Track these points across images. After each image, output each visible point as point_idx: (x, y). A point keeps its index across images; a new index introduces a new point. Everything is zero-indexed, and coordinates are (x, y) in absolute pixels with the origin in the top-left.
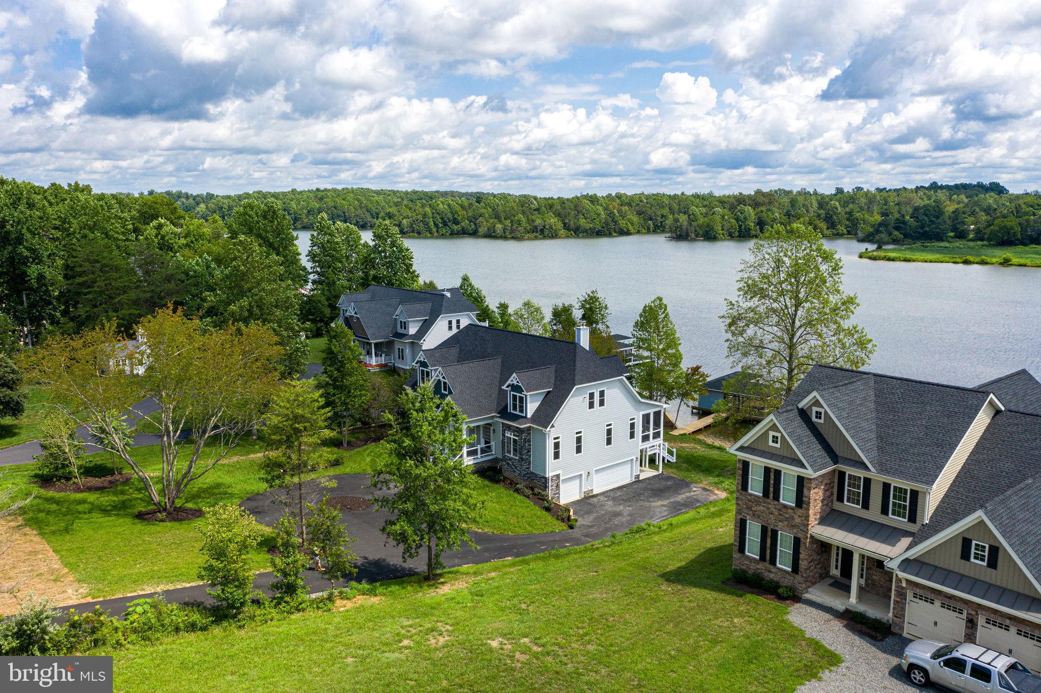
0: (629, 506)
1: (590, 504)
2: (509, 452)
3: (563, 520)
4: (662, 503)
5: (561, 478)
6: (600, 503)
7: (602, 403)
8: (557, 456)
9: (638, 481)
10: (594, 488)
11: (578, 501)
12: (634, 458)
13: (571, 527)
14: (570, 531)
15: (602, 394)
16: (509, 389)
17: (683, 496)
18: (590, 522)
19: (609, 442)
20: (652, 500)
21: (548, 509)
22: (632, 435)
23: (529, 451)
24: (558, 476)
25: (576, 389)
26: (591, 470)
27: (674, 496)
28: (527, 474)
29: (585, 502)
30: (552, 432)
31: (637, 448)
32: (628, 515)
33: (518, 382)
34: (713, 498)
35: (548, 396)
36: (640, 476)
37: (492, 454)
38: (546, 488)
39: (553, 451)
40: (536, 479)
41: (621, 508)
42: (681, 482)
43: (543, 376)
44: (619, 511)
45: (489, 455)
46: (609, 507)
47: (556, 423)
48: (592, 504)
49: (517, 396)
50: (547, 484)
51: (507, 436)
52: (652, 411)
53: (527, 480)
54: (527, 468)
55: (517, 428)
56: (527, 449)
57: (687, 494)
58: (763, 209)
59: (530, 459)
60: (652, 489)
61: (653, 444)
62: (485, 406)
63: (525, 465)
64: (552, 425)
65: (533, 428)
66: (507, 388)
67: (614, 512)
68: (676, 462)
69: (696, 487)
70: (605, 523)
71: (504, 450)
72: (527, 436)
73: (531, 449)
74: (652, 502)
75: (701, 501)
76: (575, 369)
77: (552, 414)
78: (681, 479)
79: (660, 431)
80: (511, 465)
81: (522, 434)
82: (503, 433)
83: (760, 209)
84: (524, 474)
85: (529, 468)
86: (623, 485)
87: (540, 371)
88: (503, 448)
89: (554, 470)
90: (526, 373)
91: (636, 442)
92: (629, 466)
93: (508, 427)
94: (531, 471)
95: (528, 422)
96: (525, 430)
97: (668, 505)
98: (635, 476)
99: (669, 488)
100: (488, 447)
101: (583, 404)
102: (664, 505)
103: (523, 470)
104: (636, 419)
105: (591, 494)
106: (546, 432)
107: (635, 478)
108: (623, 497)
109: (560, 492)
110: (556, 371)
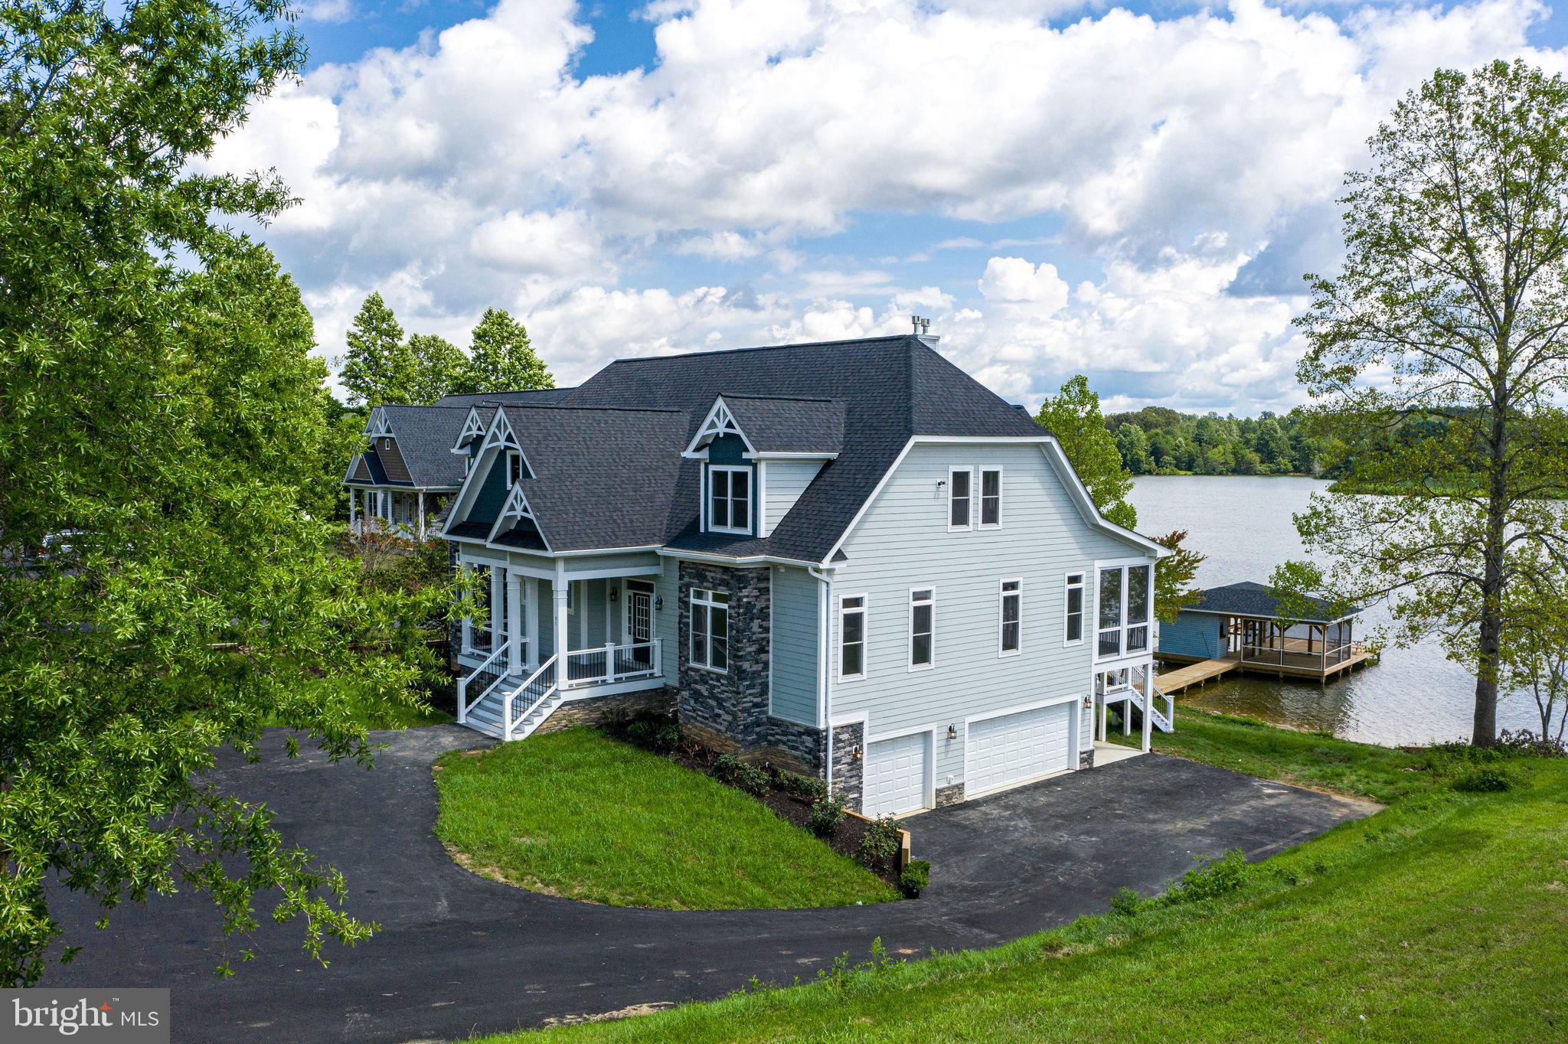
0: (1087, 833)
1: (957, 825)
2: (700, 657)
3: (877, 866)
4: (1190, 826)
5: (867, 739)
6: (991, 824)
7: (990, 514)
8: (852, 662)
9: (1088, 770)
10: (967, 780)
11: (917, 817)
12: (1079, 698)
13: (910, 891)
14: (910, 904)
15: (991, 481)
16: (704, 454)
17: (1244, 807)
18: (973, 878)
19: (1010, 640)
20: (1151, 816)
21: (824, 830)
22: (1074, 632)
23: (763, 650)
24: (856, 730)
25: (917, 445)
26: (960, 720)
27: (1216, 807)
28: (758, 726)
29: (942, 821)
30: (836, 578)
31: (1087, 670)
32: (1094, 858)
33: (730, 425)
34: (1337, 814)
35: (826, 475)
36: (1095, 758)
37: (651, 675)
38: (817, 766)
39: (841, 644)
40: (784, 739)
41: (1066, 838)
42: (1216, 775)
43: (810, 418)
44: (1060, 846)
45: (643, 677)
46: (1025, 835)
47: (850, 548)
48: (965, 827)
49: (726, 473)
50: (822, 754)
51: (694, 605)
52: (1126, 563)
53: (752, 743)
54: (756, 705)
55: (726, 569)
56: (757, 640)
57: (1253, 803)
58: (1159, 431)
59: (767, 676)
60: (1142, 792)
61: (1128, 665)
62: (632, 521)
63: (750, 694)
64: (839, 551)
65: (775, 566)
66: (697, 455)
67: (1045, 848)
68: (1175, 733)
69: (1268, 786)
70: (1024, 881)
71: (685, 653)
72: (757, 597)
73: (768, 642)
74: (1154, 822)
75: (1303, 822)
76: (911, 394)
77: (838, 520)
78: (1212, 770)
79: (1145, 629)
80: (706, 697)
81: (740, 589)
82: (682, 595)
83: (1154, 431)
84: (746, 727)
85: (762, 705)
86: (1049, 780)
87: (801, 404)
88: (683, 644)
89: (842, 708)
90: (758, 402)
91: (1084, 652)
92: (1065, 723)
93: (698, 573)
94: (770, 713)
95: (761, 552)
96: (750, 575)
97: (1212, 831)
98: (1081, 753)
99: (1190, 788)
100: (642, 656)
101: (933, 502)
102: (1200, 830)
103: (744, 710)
104: (1084, 579)
105: (956, 801)
106: (817, 579)
107: (1082, 761)
108: (1060, 809)
109: (861, 783)
110: (849, 411)
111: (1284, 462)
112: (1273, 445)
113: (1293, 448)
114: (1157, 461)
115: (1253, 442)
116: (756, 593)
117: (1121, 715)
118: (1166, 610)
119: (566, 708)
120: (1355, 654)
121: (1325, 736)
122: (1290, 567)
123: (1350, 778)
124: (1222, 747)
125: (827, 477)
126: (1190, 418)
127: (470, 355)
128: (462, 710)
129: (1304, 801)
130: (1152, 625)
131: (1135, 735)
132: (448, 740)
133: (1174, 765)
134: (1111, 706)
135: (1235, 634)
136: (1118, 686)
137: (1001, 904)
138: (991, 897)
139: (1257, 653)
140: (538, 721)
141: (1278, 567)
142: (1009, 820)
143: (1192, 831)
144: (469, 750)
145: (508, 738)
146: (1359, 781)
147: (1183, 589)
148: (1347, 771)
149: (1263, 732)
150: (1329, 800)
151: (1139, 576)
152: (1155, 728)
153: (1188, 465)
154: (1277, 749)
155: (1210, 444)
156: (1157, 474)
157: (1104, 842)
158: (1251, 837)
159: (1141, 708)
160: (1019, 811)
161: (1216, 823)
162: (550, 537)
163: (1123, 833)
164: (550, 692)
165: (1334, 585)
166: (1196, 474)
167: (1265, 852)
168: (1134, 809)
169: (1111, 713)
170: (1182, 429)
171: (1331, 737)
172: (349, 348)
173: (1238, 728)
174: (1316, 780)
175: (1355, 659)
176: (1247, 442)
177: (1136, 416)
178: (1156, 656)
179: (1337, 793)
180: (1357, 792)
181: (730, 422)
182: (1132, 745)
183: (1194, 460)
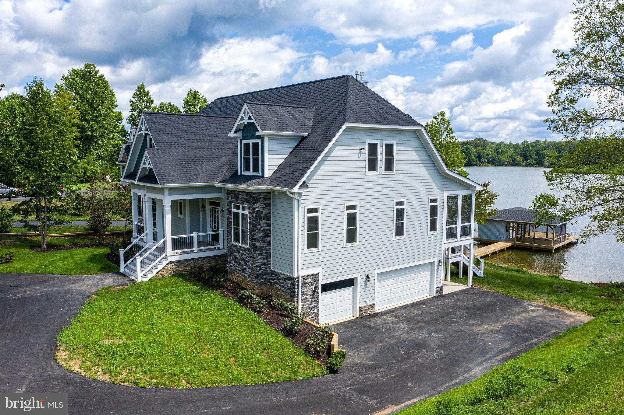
0: (437, 332)
1: (369, 327)
2: (237, 240)
3: (316, 355)
4: (491, 328)
5: (321, 282)
6: (387, 326)
7: (389, 166)
8: (313, 242)
9: (440, 295)
10: (375, 302)
11: (349, 322)
12: (436, 261)
13: (332, 370)
14: (330, 377)
15: (389, 149)
16: (239, 135)
17: (519, 317)
18: (371, 360)
19: (399, 231)
20: (471, 322)
21: (290, 333)
22: (433, 227)
23: (267, 235)
24: (315, 277)
25: (348, 128)
26: (373, 271)
27: (505, 317)
28: (265, 275)
29: (361, 324)
30: (303, 197)
31: (440, 246)
32: (439, 347)
33: (250, 118)
34: (568, 321)
35: (301, 144)
36: (444, 290)
37: (218, 248)
38: (293, 296)
39: (306, 232)
40: (278, 281)
41: (425, 335)
42: (504, 299)
43: (294, 116)
44: (421, 339)
45: (214, 249)
46: (403, 333)
47: (311, 182)
48: (373, 328)
49: (249, 144)
50: (296, 290)
51: (234, 212)
52: (460, 193)
53: (263, 283)
54: (264, 264)
55: (247, 193)
56: (264, 231)
57: (524, 315)
58: (480, 148)
59: (270, 249)
60: (467, 308)
61: (462, 244)
62: (206, 170)
63: (260, 259)
64: (304, 183)
65: (273, 191)
66: (235, 135)
67: (413, 341)
68: (484, 277)
69: (531, 305)
70: (399, 361)
71: (230, 237)
72: (263, 208)
73: (270, 231)
74: (472, 325)
75: (551, 326)
76: (346, 102)
77: (304, 166)
78: (502, 296)
79: (470, 225)
80: (240, 260)
81: (254, 203)
82: (228, 207)
83: (478, 148)
84: (258, 275)
85: (267, 264)
86: (419, 301)
87: (290, 109)
88: (229, 233)
89: (306, 266)
90: (266, 107)
91: (439, 238)
92: (428, 273)
93: (235, 195)
94: (272, 268)
95: (265, 184)
96: (260, 196)
97: (503, 331)
98: (437, 288)
99: (491, 306)
100: (216, 238)
101: (357, 159)
102: (496, 330)
103: (256, 267)
104: (439, 201)
105: (370, 313)
106: (292, 198)
107: (437, 291)
108: (424, 318)
109: (318, 305)
110: (316, 113)
111: (533, 161)
112: (528, 154)
113: (536, 155)
114: (480, 160)
115: (520, 153)
116: (263, 206)
117: (458, 268)
118: (481, 219)
119: (171, 265)
120: (567, 239)
121: (556, 277)
122: (542, 196)
123: (573, 301)
124: (507, 284)
125: (301, 145)
126: (493, 143)
127: (182, 110)
128: (122, 266)
129: (550, 314)
130: (474, 225)
131: (465, 277)
132: (109, 280)
133: (484, 294)
134: (453, 264)
135: (513, 230)
136: (457, 254)
137: (383, 377)
138: (378, 372)
139: (522, 239)
140: (155, 272)
141: (536, 197)
142: (396, 324)
143: (492, 331)
144: (117, 286)
145: (139, 280)
146: (578, 303)
147: (489, 209)
148: (571, 297)
149: (526, 276)
150: (563, 313)
151: (467, 199)
152: (474, 274)
153: (493, 162)
154: (535, 285)
155: (501, 153)
156: (480, 166)
157: (445, 337)
158: (524, 335)
159: (467, 264)
160: (402, 318)
161: (504, 326)
162: (160, 178)
163: (456, 332)
164: (162, 256)
165: (564, 205)
166: (496, 166)
167: (531, 344)
168: (462, 318)
169: (453, 267)
170: (490, 147)
171: (558, 278)
172: (131, 108)
173: (514, 274)
174: (556, 302)
175: (567, 242)
176: (517, 153)
177: (471, 142)
178: (475, 240)
179: (567, 310)
180: (577, 309)
181: (250, 116)
182: (463, 283)
183: (495, 160)
